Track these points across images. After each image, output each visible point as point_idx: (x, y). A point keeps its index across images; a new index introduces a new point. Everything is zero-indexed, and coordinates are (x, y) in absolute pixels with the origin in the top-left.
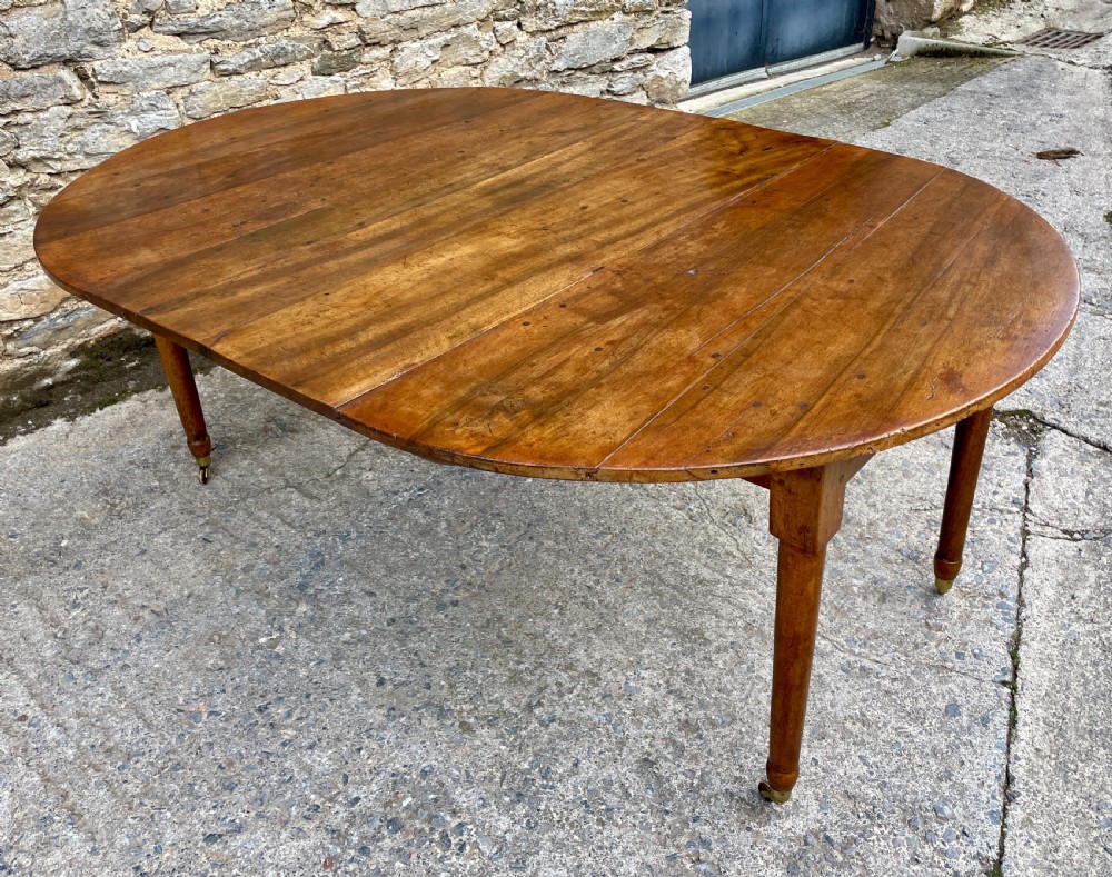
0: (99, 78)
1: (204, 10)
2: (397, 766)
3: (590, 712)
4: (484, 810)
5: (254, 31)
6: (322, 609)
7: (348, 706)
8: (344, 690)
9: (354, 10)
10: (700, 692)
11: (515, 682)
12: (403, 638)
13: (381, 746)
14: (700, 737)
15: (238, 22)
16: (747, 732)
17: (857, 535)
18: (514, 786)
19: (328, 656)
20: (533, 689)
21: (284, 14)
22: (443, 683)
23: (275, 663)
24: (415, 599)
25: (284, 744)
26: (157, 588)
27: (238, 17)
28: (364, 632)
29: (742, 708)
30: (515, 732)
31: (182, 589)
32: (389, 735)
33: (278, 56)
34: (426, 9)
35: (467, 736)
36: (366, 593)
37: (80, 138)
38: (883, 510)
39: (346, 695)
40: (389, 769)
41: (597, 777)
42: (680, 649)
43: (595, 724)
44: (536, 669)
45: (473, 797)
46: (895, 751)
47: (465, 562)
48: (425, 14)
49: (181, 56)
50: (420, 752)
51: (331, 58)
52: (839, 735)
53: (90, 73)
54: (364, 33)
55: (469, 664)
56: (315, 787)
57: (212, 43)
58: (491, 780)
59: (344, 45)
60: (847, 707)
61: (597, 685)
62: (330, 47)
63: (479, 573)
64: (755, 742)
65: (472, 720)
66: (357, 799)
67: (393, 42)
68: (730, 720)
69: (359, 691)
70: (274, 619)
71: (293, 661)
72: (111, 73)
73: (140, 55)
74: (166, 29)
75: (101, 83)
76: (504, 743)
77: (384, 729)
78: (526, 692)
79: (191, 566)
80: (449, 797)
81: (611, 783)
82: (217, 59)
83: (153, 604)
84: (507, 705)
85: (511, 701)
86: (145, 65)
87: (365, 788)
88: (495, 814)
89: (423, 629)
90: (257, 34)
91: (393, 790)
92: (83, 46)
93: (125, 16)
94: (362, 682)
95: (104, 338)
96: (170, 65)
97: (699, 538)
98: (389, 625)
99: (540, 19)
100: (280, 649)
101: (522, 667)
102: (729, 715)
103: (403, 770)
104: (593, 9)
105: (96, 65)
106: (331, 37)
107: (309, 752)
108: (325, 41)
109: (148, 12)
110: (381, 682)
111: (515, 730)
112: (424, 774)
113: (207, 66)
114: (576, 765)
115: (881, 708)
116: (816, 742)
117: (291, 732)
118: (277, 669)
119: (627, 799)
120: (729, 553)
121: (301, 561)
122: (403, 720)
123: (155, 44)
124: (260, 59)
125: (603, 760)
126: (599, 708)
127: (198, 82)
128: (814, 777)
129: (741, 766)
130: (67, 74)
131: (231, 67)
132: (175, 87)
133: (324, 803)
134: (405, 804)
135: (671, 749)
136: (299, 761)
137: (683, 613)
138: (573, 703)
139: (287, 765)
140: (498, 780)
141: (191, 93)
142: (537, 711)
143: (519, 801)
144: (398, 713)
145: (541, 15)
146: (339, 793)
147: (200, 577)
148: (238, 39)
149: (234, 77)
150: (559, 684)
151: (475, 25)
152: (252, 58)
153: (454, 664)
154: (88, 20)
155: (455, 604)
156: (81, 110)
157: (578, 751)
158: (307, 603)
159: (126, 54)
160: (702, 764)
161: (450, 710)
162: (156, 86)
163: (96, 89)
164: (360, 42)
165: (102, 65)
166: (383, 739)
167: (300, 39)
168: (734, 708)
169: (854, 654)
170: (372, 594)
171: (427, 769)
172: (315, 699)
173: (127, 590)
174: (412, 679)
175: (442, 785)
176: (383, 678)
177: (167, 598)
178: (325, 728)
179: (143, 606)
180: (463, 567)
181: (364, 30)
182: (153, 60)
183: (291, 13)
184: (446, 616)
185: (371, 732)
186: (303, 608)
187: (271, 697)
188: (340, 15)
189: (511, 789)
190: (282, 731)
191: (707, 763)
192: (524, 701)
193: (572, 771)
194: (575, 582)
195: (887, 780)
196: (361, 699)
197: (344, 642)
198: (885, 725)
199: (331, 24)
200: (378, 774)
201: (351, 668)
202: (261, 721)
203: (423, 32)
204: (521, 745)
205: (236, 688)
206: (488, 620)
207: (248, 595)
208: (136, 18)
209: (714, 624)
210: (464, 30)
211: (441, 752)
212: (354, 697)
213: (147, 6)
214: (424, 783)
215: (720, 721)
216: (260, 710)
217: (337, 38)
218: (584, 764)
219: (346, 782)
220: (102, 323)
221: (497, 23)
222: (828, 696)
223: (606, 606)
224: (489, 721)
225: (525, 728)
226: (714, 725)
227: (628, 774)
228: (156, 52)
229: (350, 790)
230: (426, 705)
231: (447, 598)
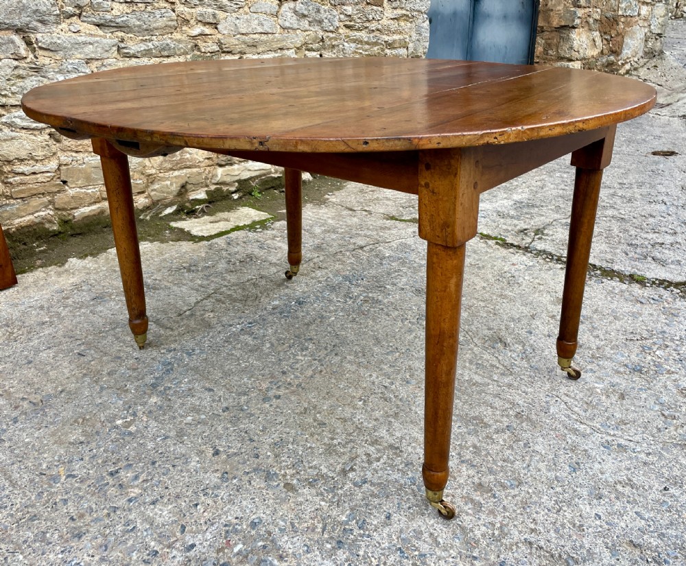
0: (40, 44)
1: (117, 11)
2: (230, 518)
3: (396, 476)
4: (309, 555)
5: (149, 31)
6: (170, 400)
7: (188, 471)
8: (185, 459)
9: (216, 28)
10: (488, 462)
11: (330, 453)
12: (235, 421)
13: (215, 502)
14: (494, 496)
15: (139, 23)
16: (534, 493)
17: (590, 355)
18: (335, 535)
19: (172, 434)
20: (346, 457)
21: (170, 23)
22: (269, 454)
23: (127, 438)
24: (245, 394)
25: (130, 501)
26: (36, 386)
27: (139, 20)
28: (203, 417)
29: (525, 474)
30: (333, 491)
31: (57, 387)
32: (222, 493)
33: (164, 49)
34: (263, 35)
35: (291, 494)
36: (206, 389)
37: (22, 84)
38: (606, 340)
39: (187, 462)
40: (222, 521)
41: (408, 528)
42: (465, 430)
43: (401, 485)
44: (347, 443)
45: (298, 544)
46: (664, 508)
47: (285, 370)
48: (262, 38)
49: (98, 39)
50: (250, 506)
51: (199, 56)
52: (613, 496)
53: (34, 41)
54: (222, 44)
55: (291, 440)
56: (155, 536)
57: (120, 34)
58: (313, 530)
59: (209, 49)
60: (615, 474)
61: (400, 456)
62: (199, 50)
63: (297, 377)
64: (542, 500)
65: (295, 482)
66: (193, 546)
67: (240, 52)
68: (517, 483)
69: (198, 459)
70: (130, 407)
71: (143, 437)
72: (48, 42)
73: (70, 34)
74: (89, 20)
75: (41, 48)
76: (323, 500)
77: (219, 488)
78: (340, 460)
79: (66, 371)
80: (276, 544)
81: (421, 533)
82: (122, 45)
83: (32, 398)
84: (324, 470)
85: (327, 467)
86: (72, 41)
87: (200, 536)
88: (319, 559)
89: (252, 415)
90: (151, 33)
91: (226, 538)
92: (31, 21)
93: (62, 7)
94: (200, 453)
95: (22, 228)
96: (90, 43)
97: (468, 355)
98: (224, 411)
99: (334, 53)
100: (133, 429)
101: (335, 442)
102: (515, 479)
103: (235, 521)
104: (367, 53)
105: (39, 36)
106: (200, 43)
107: (152, 507)
108: (196, 46)
109: (78, 7)
110: (217, 453)
111: (332, 490)
112: (253, 525)
113: (115, 48)
114: (388, 517)
115: (643, 475)
116: (595, 501)
117: (137, 491)
118: (129, 443)
119: (438, 546)
120: (492, 366)
121: (155, 368)
122: (235, 481)
123: (81, 28)
124: (151, 49)
125: (412, 514)
126: (404, 473)
127: (108, 58)
128: (600, 529)
129: (534, 520)
130: (17, 39)
131: (132, 52)
132: (92, 59)
133: (163, 549)
134: (236, 550)
135: (470, 506)
136: (143, 514)
137: (463, 405)
138: (381, 469)
139: (131, 517)
140: (319, 530)
141: (103, 65)
142: (351, 475)
143: (340, 548)
144: (231, 476)
145: (335, 51)
146: (176, 541)
147: (73, 379)
148: (138, 34)
149: (133, 59)
150: (368, 455)
151: (293, 50)
152: (147, 48)
153: (279, 440)
154: (37, 5)
155: (278, 397)
156: (25, 65)
157: (388, 506)
158: (158, 396)
159: (60, 32)
160: (499, 518)
161: (275, 473)
162: (79, 56)
163: (37, 53)
164: (218, 49)
165: (42, 37)
166: (217, 496)
167: (179, 41)
168: (519, 474)
169: (610, 435)
170: (210, 390)
171: (256, 521)
172: (159, 465)
173: (13, 387)
174: (243, 450)
175: (270, 533)
176: (218, 450)
177: (44, 393)
178: (167, 488)
179: (23, 399)
180: (284, 373)
181: (222, 41)
182: (78, 38)
183: (175, 23)
184: (271, 405)
185: (207, 491)
186: (154, 400)
187: (122, 464)
188: (207, 30)
189: (332, 538)
190: (130, 490)
191: (504, 517)
192: (339, 468)
193: (385, 523)
194: (373, 383)
195: (664, 531)
196: (199, 465)
197: (186, 424)
198: (650, 488)
199: (201, 35)
200: (212, 525)
201: (192, 442)
202: (111, 482)
203: (260, 50)
204: (338, 501)
205: (93, 457)
206: (305, 409)
207: (110, 391)
208: (70, 9)
209: (490, 413)
210: (286, 52)
211: (268, 507)
212: (193, 464)
213: (78, 3)
214: (253, 532)
215: (509, 484)
216: (111, 474)
217: (204, 44)
218: (395, 517)
219: (183, 531)
220: (21, 217)
221: (307, 52)
222: (597, 466)
223: (401, 400)
224: (310, 483)
225: (341, 488)
226: (504, 487)
227: (435, 525)
228: (81, 34)
229: (187, 538)
230: (255, 470)
231: (271, 394)
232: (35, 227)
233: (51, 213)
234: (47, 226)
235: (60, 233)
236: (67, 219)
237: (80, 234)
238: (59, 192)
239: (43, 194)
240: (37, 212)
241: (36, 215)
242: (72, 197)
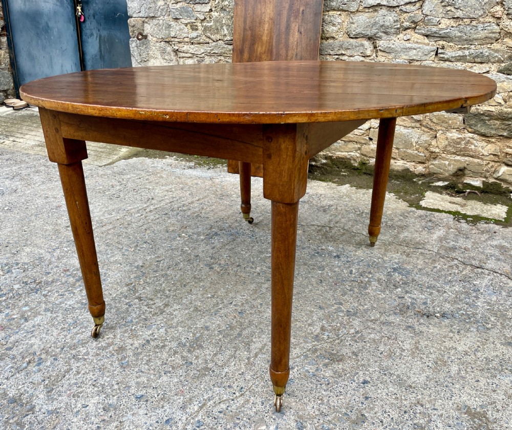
232: (346, 160)
233: (358, 155)
234: (352, 162)
235: (358, 169)
236: (364, 162)
237: (370, 174)
238: (365, 144)
239: (356, 142)
240: (351, 152)
241: (349, 153)
242: (372, 150)
